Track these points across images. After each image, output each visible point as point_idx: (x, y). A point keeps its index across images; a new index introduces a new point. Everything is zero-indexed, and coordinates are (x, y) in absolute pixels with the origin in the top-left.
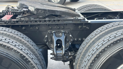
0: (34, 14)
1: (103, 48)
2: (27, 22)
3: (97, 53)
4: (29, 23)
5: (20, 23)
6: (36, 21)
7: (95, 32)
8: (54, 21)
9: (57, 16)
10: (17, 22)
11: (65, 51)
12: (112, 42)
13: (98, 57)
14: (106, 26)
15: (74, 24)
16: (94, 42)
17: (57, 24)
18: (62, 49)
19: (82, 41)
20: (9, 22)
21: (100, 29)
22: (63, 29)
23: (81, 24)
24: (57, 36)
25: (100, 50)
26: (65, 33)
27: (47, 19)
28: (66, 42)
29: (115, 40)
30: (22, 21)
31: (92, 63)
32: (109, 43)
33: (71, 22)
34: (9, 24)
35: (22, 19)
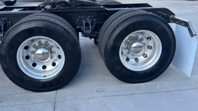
0: (69, 4)
1: (117, 24)
2: (64, 9)
3: (114, 27)
4: (66, 11)
5: (59, 11)
6: (70, 9)
7: (112, 16)
8: (83, 9)
9: (85, 5)
10: (57, 9)
11: (92, 31)
12: (123, 20)
13: (114, 30)
14: (119, 12)
15: (97, 11)
16: (111, 22)
17: (85, 12)
18: (89, 29)
19: (103, 24)
20: (51, 9)
21: (116, 14)
22: (90, 15)
23: (102, 11)
24: (85, 20)
25: (116, 25)
26: (91, 18)
27: (78, 8)
28: (92, 24)
29: (125, 18)
30: (60, 9)
31: (111, 34)
32: (121, 21)
33: (95, 10)
34: (51, 11)
35: (61, 8)
